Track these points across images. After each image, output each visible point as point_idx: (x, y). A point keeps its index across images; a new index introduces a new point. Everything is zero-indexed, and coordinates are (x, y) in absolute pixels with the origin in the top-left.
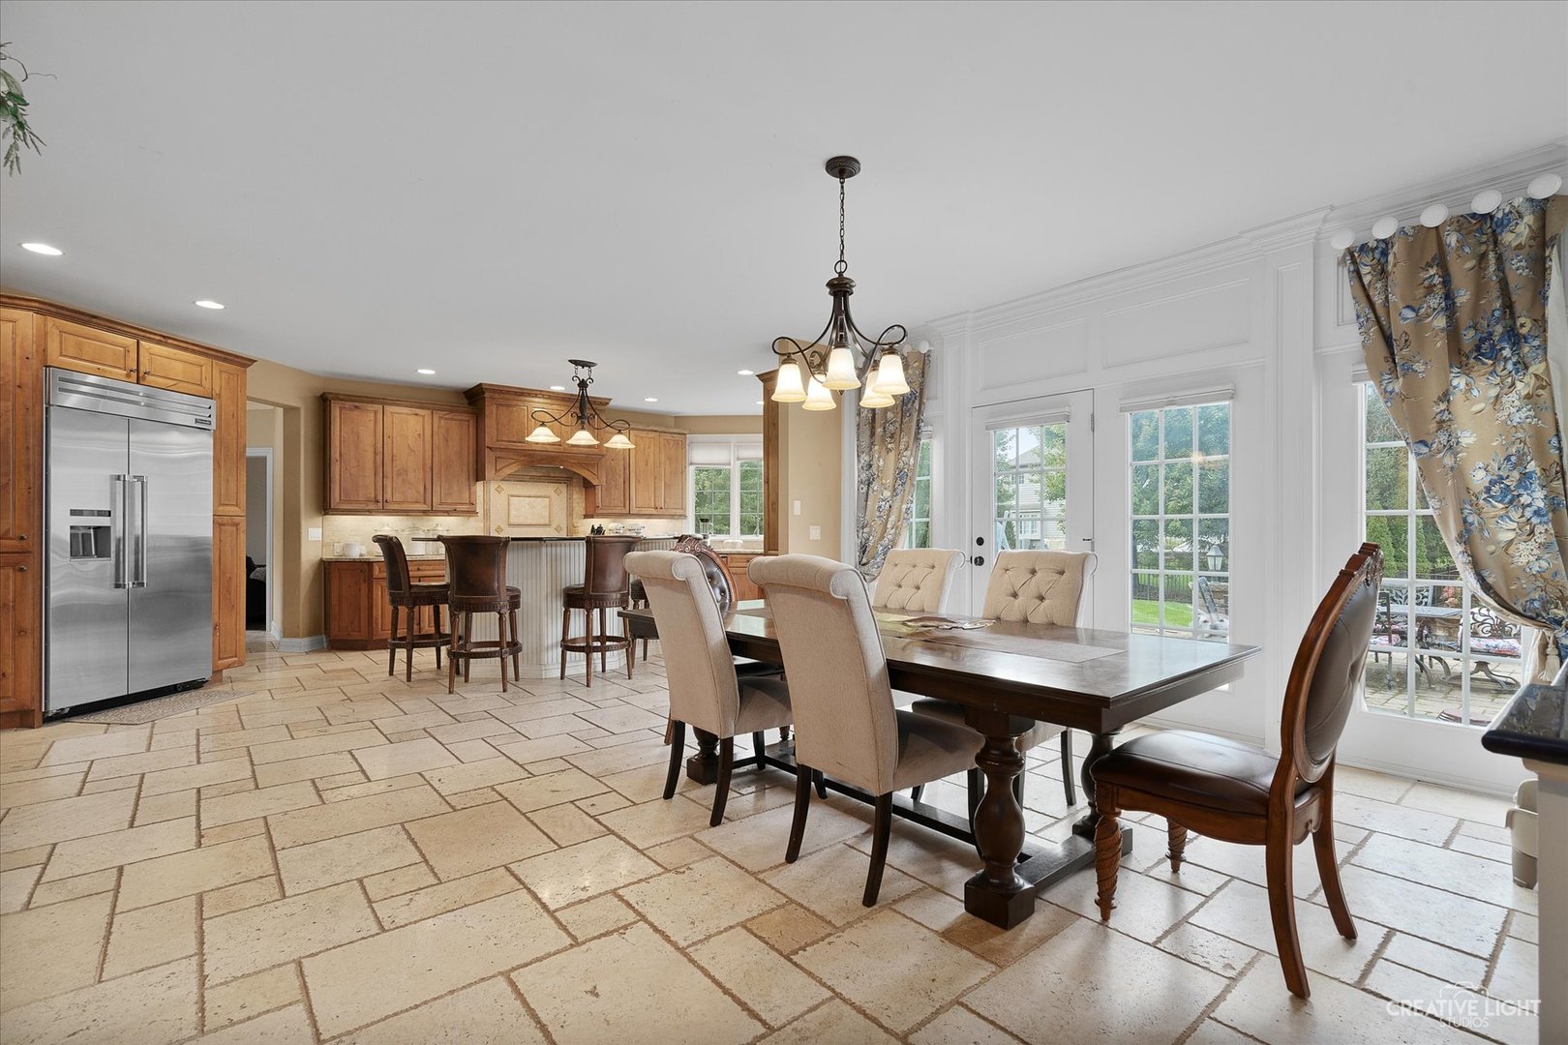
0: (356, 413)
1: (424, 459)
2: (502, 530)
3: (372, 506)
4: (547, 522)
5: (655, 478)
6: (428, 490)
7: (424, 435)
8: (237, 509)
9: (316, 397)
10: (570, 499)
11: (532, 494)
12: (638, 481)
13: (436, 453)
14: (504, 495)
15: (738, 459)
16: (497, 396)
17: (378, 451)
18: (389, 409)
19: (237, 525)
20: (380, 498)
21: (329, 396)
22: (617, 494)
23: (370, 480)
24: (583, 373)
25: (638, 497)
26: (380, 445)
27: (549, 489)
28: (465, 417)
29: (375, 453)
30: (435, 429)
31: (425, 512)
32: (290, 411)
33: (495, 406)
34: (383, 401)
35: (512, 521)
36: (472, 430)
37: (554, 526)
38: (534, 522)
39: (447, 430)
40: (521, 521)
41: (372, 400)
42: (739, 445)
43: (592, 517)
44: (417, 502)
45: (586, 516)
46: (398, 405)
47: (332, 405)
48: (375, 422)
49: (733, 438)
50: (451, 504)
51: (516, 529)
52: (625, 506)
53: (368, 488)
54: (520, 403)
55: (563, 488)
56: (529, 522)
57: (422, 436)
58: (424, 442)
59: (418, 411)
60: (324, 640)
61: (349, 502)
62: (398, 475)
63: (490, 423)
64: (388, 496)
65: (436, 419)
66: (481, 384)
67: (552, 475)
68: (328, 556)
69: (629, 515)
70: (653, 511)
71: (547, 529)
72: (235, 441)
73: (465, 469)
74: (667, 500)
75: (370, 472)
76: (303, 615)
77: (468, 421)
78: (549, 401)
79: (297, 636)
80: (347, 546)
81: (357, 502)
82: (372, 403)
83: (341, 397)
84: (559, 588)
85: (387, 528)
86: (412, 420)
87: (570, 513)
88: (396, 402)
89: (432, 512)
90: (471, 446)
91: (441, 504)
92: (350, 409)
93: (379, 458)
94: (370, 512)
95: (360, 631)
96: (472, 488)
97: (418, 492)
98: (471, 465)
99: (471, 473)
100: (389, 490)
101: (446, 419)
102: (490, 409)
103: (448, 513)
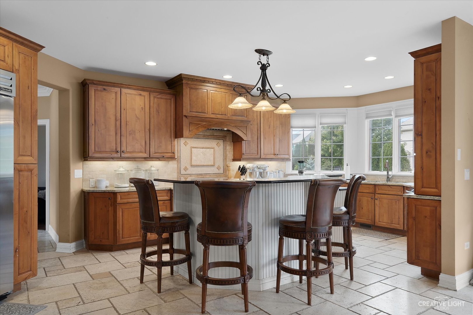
0: (104, 93)
1: (145, 124)
2: (187, 169)
3: (115, 155)
4: (213, 164)
5: (274, 136)
6: (148, 144)
7: (145, 108)
8: (31, 158)
9: (79, 83)
10: (225, 149)
11: (204, 146)
12: (265, 138)
13: (152, 120)
14: (188, 147)
15: (321, 124)
16: (190, 82)
17: (117, 119)
18: (124, 91)
19: (31, 171)
20: (119, 149)
21: (88, 82)
22: (254, 146)
23: (113, 139)
24: (264, 59)
25: (266, 148)
26: (118, 115)
27: (213, 143)
28: (168, 97)
29: (116, 120)
30: (152, 104)
31: (146, 159)
32: (62, 92)
33: (188, 89)
34: (121, 86)
35: (193, 163)
36: (173, 106)
37: (216, 166)
38: (205, 164)
39: (158, 105)
40: (198, 163)
41: (114, 85)
42: (322, 116)
43: (239, 160)
44: (141, 152)
45: (234, 160)
46: (130, 88)
47: (90, 87)
48: (116, 99)
49: (318, 111)
50: (161, 153)
51: (196, 168)
52: (258, 154)
53: (111, 143)
54: (203, 87)
55: (221, 142)
56: (203, 164)
57: (143, 109)
58: (145, 113)
59: (142, 93)
60: (84, 242)
61: (100, 152)
62: (130, 134)
63: (186, 100)
64: (124, 148)
65: (152, 98)
66: (181, 75)
67: (215, 134)
68: (86, 188)
69: (260, 159)
70: (273, 156)
71: (212, 168)
72: (30, 107)
73: (169, 130)
74: (280, 150)
75: (113, 133)
76: (71, 227)
77: (171, 100)
78: (219, 86)
79: (68, 241)
80: (98, 181)
81: (106, 152)
82: (114, 86)
83: (95, 82)
84: (270, 219)
85: (121, 169)
86: (138, 98)
87: (225, 158)
88: (128, 87)
89: (149, 158)
90: (172, 115)
91: (155, 153)
92: (101, 91)
93: (118, 123)
94: (113, 159)
95: (108, 239)
96: (173, 142)
97: (141, 145)
98: (172, 128)
99: (172, 133)
100: (124, 144)
101: (158, 98)
102: (186, 91)
103: (158, 159)
